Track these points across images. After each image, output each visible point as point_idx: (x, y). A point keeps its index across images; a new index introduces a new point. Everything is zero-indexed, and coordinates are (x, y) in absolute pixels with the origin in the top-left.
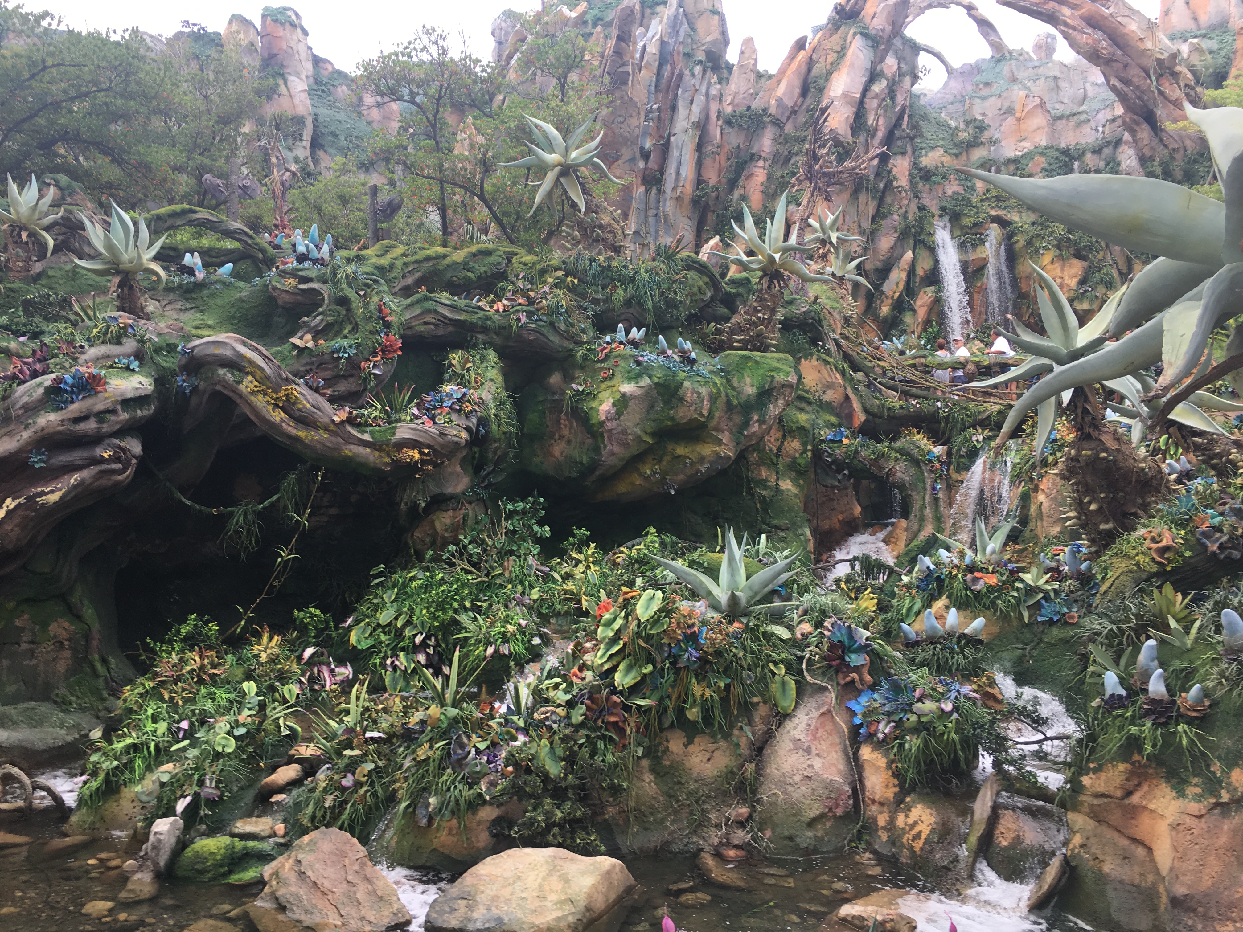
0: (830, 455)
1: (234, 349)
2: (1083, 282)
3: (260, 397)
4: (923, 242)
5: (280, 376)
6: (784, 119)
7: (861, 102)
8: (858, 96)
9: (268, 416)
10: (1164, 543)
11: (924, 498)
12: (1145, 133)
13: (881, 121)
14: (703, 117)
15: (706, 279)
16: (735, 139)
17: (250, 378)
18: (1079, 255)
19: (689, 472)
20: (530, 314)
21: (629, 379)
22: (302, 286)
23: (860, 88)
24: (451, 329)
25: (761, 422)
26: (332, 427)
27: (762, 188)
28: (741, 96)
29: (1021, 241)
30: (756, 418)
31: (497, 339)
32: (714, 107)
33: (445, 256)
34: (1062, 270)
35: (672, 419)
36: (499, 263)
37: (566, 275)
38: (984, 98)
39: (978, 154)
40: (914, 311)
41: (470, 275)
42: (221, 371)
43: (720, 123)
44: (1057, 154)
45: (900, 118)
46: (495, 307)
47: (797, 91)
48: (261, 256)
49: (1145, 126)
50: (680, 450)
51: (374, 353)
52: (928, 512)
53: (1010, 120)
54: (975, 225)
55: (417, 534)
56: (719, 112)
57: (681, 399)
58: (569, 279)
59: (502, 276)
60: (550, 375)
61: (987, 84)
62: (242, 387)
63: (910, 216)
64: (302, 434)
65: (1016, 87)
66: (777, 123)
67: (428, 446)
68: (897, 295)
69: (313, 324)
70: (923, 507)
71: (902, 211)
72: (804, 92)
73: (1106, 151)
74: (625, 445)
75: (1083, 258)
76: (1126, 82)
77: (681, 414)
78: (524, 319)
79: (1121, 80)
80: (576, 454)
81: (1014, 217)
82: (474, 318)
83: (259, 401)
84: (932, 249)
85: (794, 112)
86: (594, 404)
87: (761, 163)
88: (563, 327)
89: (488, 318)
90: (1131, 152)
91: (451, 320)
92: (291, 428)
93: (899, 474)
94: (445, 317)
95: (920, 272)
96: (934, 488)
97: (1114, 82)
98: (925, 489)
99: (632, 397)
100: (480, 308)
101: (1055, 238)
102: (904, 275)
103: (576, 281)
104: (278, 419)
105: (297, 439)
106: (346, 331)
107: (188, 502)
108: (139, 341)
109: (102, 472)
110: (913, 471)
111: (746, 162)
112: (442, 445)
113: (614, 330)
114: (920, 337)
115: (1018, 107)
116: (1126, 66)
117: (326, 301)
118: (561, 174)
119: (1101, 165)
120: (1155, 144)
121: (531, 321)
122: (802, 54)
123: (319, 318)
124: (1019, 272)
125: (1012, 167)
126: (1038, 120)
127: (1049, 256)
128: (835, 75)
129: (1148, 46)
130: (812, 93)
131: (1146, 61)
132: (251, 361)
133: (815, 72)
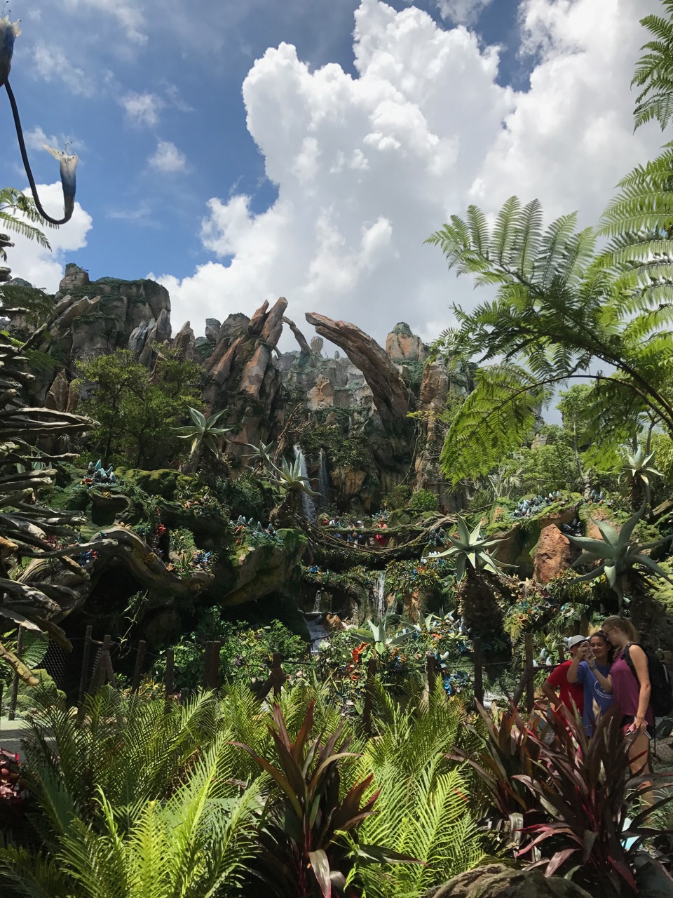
3: (139, 559)
5: (148, 548)
6: (221, 384)
7: (264, 380)
8: (262, 377)
9: (141, 569)
10: (524, 619)
12: (384, 409)
17: (136, 549)
19: (265, 590)
20: (203, 510)
21: (251, 544)
22: (113, 496)
23: (263, 373)
26: (166, 573)
29: (334, 458)
34: (355, 476)
35: (267, 564)
36: (173, 480)
37: (210, 489)
38: (299, 374)
44: (340, 411)
45: (278, 391)
46: (186, 506)
47: (228, 369)
50: (265, 579)
51: (155, 533)
53: (314, 389)
54: (313, 448)
57: (273, 555)
58: (212, 491)
61: (300, 366)
64: (154, 577)
65: (316, 371)
66: (217, 384)
67: (203, 582)
72: (232, 370)
74: (247, 578)
75: (364, 470)
76: (377, 382)
77: (270, 562)
78: (200, 513)
79: (374, 380)
82: (177, 512)
83: (139, 562)
85: (227, 380)
86: (235, 557)
89: (184, 512)
90: (379, 417)
92: (150, 575)
93: (353, 590)
96: (370, 597)
97: (370, 380)
99: (254, 553)
100: (180, 506)
101: (352, 460)
104: (145, 570)
106: (141, 521)
110: (360, 588)
115: (319, 383)
116: (376, 374)
117: (129, 505)
118: (204, 437)
119: (362, 420)
120: (388, 413)
121: (203, 514)
122: (231, 350)
123: (126, 514)
124: (333, 475)
125: (319, 415)
126: (329, 391)
127: (349, 468)
128: (249, 364)
129: (387, 366)
130: (236, 371)
131: (386, 373)
132: (136, 541)
133: (237, 359)
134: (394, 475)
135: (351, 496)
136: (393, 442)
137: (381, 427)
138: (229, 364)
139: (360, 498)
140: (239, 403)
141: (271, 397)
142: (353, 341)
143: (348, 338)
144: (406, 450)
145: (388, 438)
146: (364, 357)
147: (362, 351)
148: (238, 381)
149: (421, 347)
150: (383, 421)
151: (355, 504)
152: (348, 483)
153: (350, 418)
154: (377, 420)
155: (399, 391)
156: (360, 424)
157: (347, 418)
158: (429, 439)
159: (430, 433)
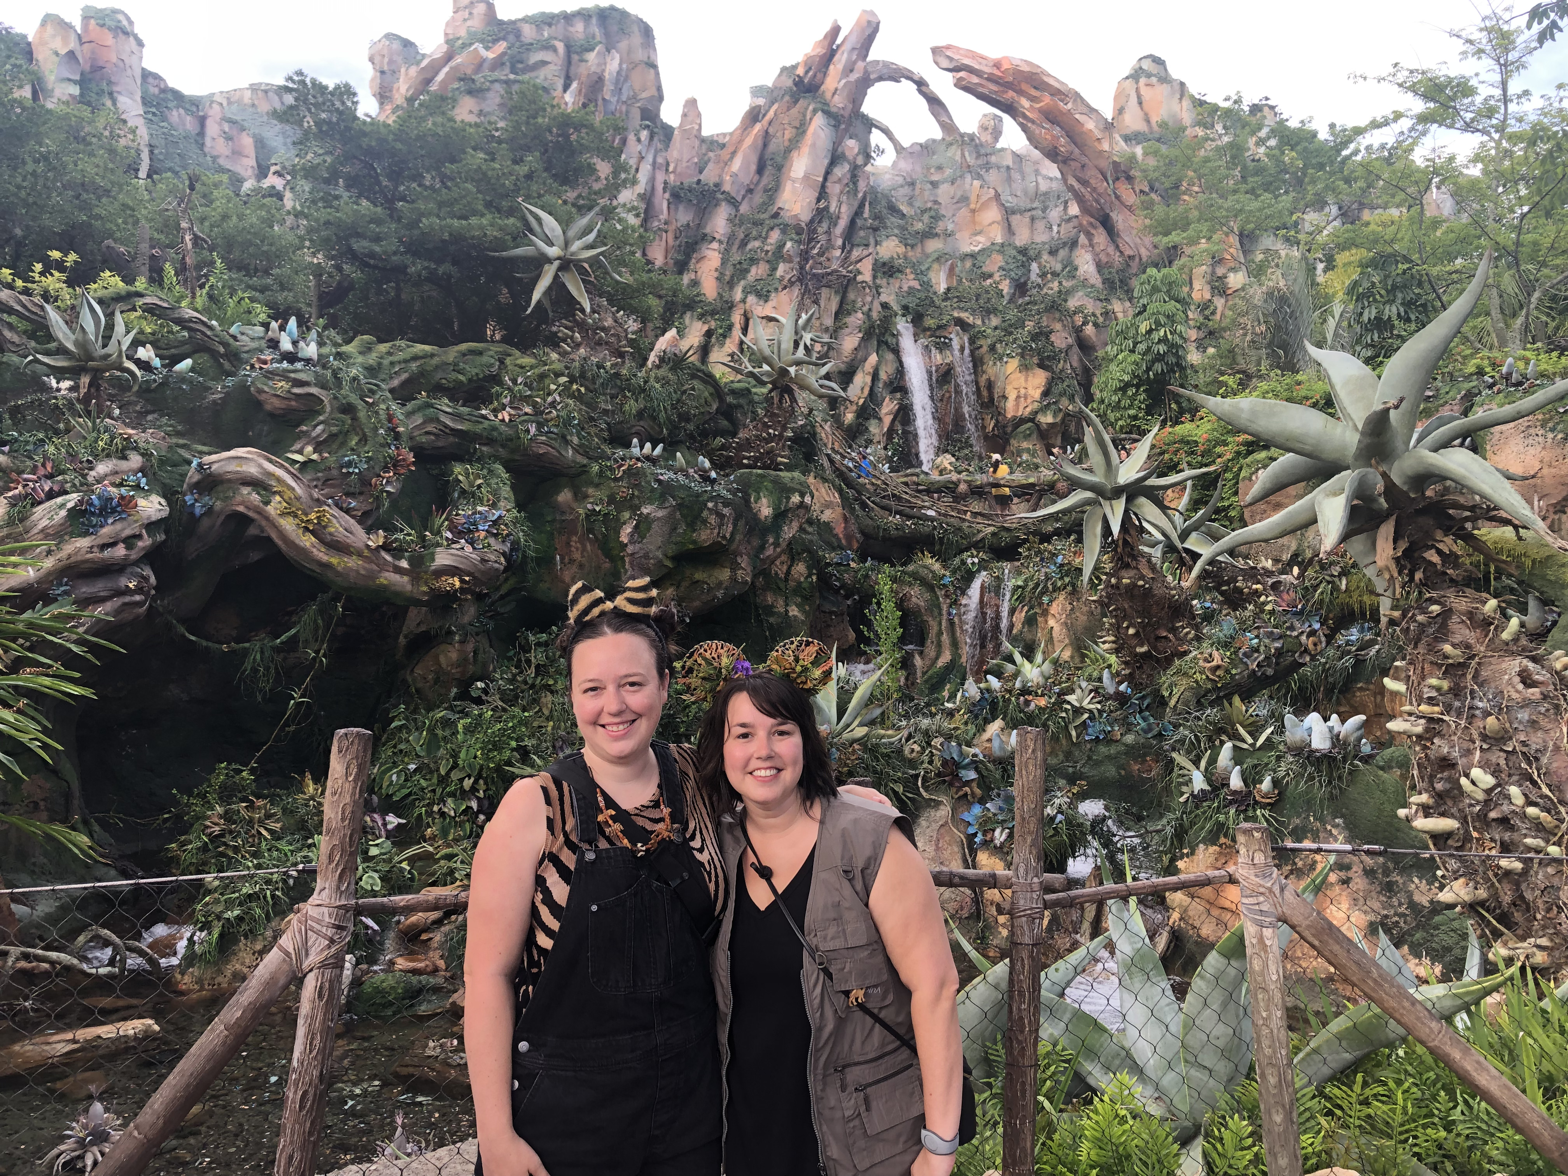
0: (838, 579)
1: (260, 466)
2: (1046, 394)
3: (290, 519)
4: (886, 343)
5: (311, 496)
6: (739, 199)
7: (823, 186)
8: (821, 179)
9: (297, 541)
10: (1214, 663)
11: (940, 624)
12: (1101, 237)
13: (844, 209)
14: (649, 189)
15: (712, 390)
16: (684, 216)
17: (278, 498)
18: (1041, 366)
20: (540, 425)
21: (651, 499)
22: (296, 390)
23: (822, 171)
24: (451, 439)
25: (776, 544)
26: (366, 553)
27: (716, 274)
28: (685, 164)
29: (984, 345)
30: (771, 540)
31: (502, 451)
32: (660, 177)
33: (432, 355)
34: (1026, 380)
35: (694, 542)
36: (492, 365)
37: (571, 382)
39: (933, 246)
40: (880, 419)
41: (461, 377)
42: (245, 490)
43: (667, 195)
44: (1014, 252)
45: (861, 206)
46: (500, 417)
47: (754, 168)
48: (222, 350)
49: (1101, 230)
50: (699, 576)
51: (386, 469)
52: (945, 638)
53: (964, 212)
54: (940, 327)
55: (418, 671)
56: (666, 183)
57: (704, 522)
58: (575, 387)
59: (496, 379)
60: (558, 493)
61: (938, 169)
62: (270, 509)
63: (875, 315)
64: (334, 561)
66: (733, 203)
67: (469, 574)
68: (861, 401)
69: (314, 434)
70: (940, 633)
71: (865, 309)
72: (760, 170)
73: (1062, 253)
75: (1046, 368)
76: (1084, 183)
77: (703, 537)
78: (533, 430)
79: (1079, 180)
81: (976, 320)
82: (478, 428)
83: (288, 525)
84: (896, 351)
85: (750, 191)
86: (615, 525)
87: (715, 245)
88: (575, 440)
89: (494, 428)
90: (1088, 257)
91: (452, 429)
92: (321, 554)
93: (914, 599)
94: (446, 426)
95: (883, 376)
96: (949, 614)
97: (1072, 181)
98: (940, 614)
99: (657, 519)
100: (484, 417)
101: (1020, 346)
102: (869, 379)
103: (583, 389)
104: (308, 544)
105: (327, 566)
106: (354, 443)
107: (193, 638)
108: (143, 455)
109: (125, 604)
110: (927, 596)
111: (696, 243)
112: (483, 573)
113: (628, 445)
114: (885, 448)
115: (973, 198)
116: (1083, 166)
117: (328, 409)
118: (560, 269)
119: (1058, 267)
120: (1111, 250)
121: (541, 433)
122: (758, 127)
123: (320, 428)
124: (983, 380)
125: (968, 264)
126: (993, 214)
127: (1013, 364)
128: (794, 154)
129: (1106, 146)
130: (769, 171)
131: (1103, 164)
132: (279, 480)
133: (772, 147)
135: (1020, 421)
136: (1118, 308)
137: (1095, 279)
138: (754, 159)
139: (1038, 426)
140: (775, 236)
141: (843, 223)
142: (1033, 99)
143: (1023, 93)
145: (1107, 300)
146: (1057, 131)
147: (1052, 117)
148: (773, 191)
149: (1186, 103)
150: (1099, 266)
151: (1027, 437)
152: (1012, 396)
153: (1034, 266)
154: (1085, 264)
155: (1130, 198)
156: (1055, 274)
157: (1025, 267)
158: (1196, 296)
159: (1197, 285)
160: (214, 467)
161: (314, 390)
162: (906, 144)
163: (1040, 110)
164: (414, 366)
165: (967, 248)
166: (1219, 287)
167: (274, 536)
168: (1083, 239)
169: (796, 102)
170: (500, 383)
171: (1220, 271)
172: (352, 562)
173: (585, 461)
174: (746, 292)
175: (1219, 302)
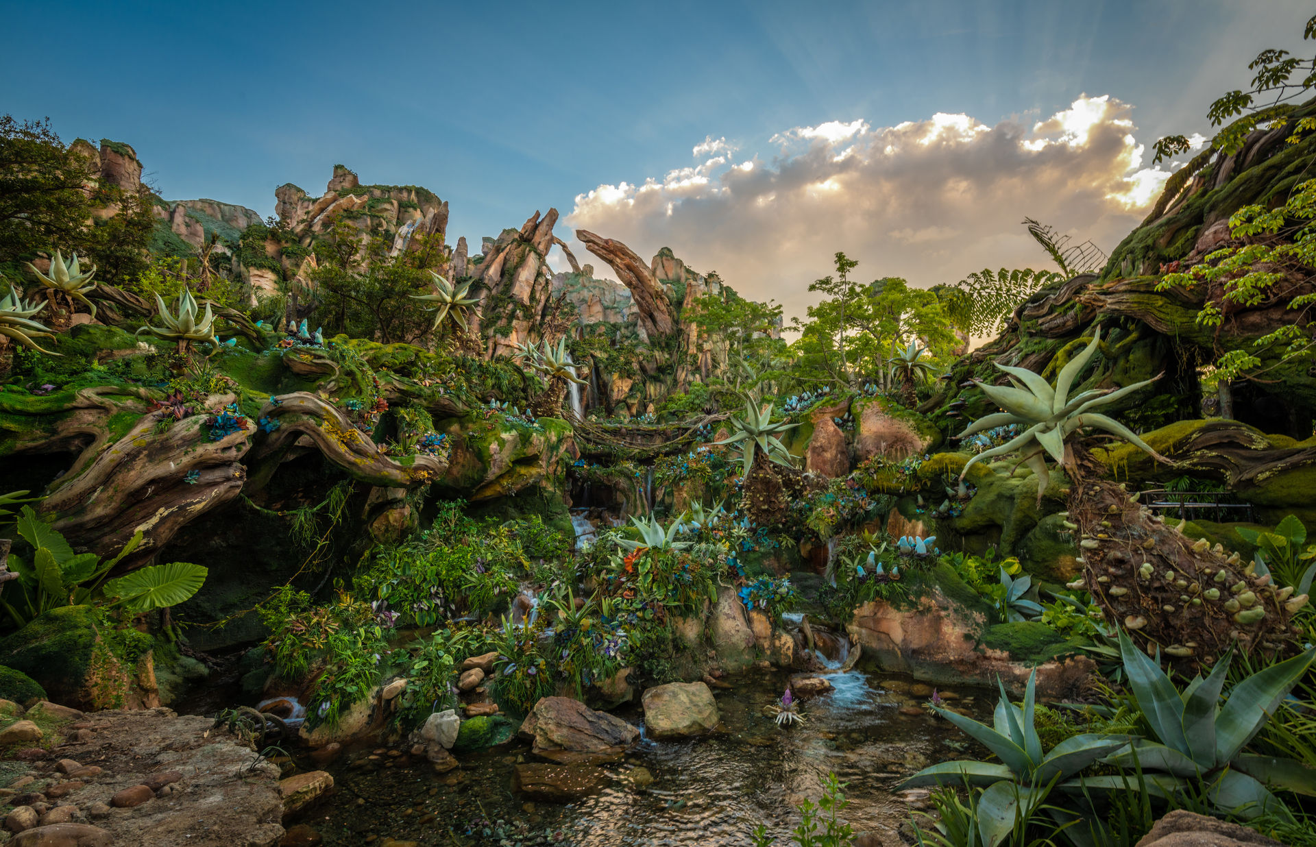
0: (579, 474)
1: (316, 403)
2: (631, 390)
3: (334, 436)
5: (346, 422)
6: (492, 287)
7: (534, 286)
8: (533, 283)
9: (336, 449)
11: (635, 496)
12: (649, 323)
13: (543, 297)
15: (520, 374)
17: (326, 422)
18: (629, 377)
19: (523, 483)
20: (446, 389)
21: (506, 431)
22: (315, 361)
23: (533, 279)
24: (397, 394)
26: (377, 457)
29: (602, 366)
31: (425, 403)
33: (380, 348)
34: (622, 383)
35: (524, 453)
37: (457, 368)
38: (571, 292)
41: (397, 361)
42: (305, 418)
44: (609, 326)
46: (424, 383)
47: (499, 274)
48: (255, 335)
49: (649, 319)
50: (523, 471)
51: (372, 408)
53: (585, 306)
55: (375, 525)
57: (531, 443)
58: (459, 370)
59: (415, 364)
60: (450, 426)
61: (572, 285)
62: (322, 429)
64: (358, 460)
65: (586, 290)
66: (489, 289)
67: (432, 469)
69: (329, 387)
70: (636, 500)
72: (502, 274)
73: (631, 328)
74: (500, 468)
75: (631, 378)
76: (643, 298)
77: (528, 451)
78: (442, 390)
79: (640, 297)
80: (469, 473)
81: (598, 354)
82: (412, 389)
83: (333, 439)
85: (497, 284)
86: (486, 444)
88: (464, 398)
89: (421, 390)
90: (644, 331)
91: (399, 389)
92: (351, 457)
93: (620, 484)
94: (397, 387)
96: (639, 491)
97: (637, 297)
98: (635, 491)
99: (508, 441)
100: (415, 383)
101: (618, 368)
103: (464, 372)
104: (343, 451)
105: (354, 464)
106: (354, 393)
107: (258, 508)
108: (235, 393)
109: (231, 487)
110: (628, 482)
112: (439, 469)
113: (488, 402)
115: (589, 300)
116: (642, 291)
117: (338, 373)
118: (450, 308)
119: (629, 334)
120: (653, 328)
121: (446, 393)
122: (502, 255)
123: (333, 383)
124: (601, 382)
125: (589, 329)
126: (597, 308)
127: (616, 376)
128: (520, 270)
129: (653, 283)
130: (507, 276)
131: (651, 291)
132: (328, 412)
133: (508, 265)
134: (658, 384)
135: (619, 402)
136: (657, 354)
137: (647, 340)
138: (499, 269)
139: (627, 404)
140: (511, 306)
141: (542, 304)
142: (622, 259)
143: (616, 256)
144: (669, 363)
145: (652, 350)
146: (631, 274)
147: (629, 268)
148: (510, 285)
149: (683, 270)
150: (649, 336)
151: (622, 409)
152: (616, 390)
153: (618, 333)
154: (643, 334)
155: (663, 308)
156: (627, 338)
157: (614, 332)
158: (690, 352)
159: (691, 347)
160: (285, 402)
161: (328, 362)
162: (556, 273)
163: (625, 265)
164: (371, 352)
165: (586, 322)
166: (700, 348)
167: (322, 446)
168: (640, 322)
169: (520, 245)
170: (417, 366)
171: (700, 342)
172: (369, 462)
173: (469, 409)
174: (495, 332)
175: (700, 355)
